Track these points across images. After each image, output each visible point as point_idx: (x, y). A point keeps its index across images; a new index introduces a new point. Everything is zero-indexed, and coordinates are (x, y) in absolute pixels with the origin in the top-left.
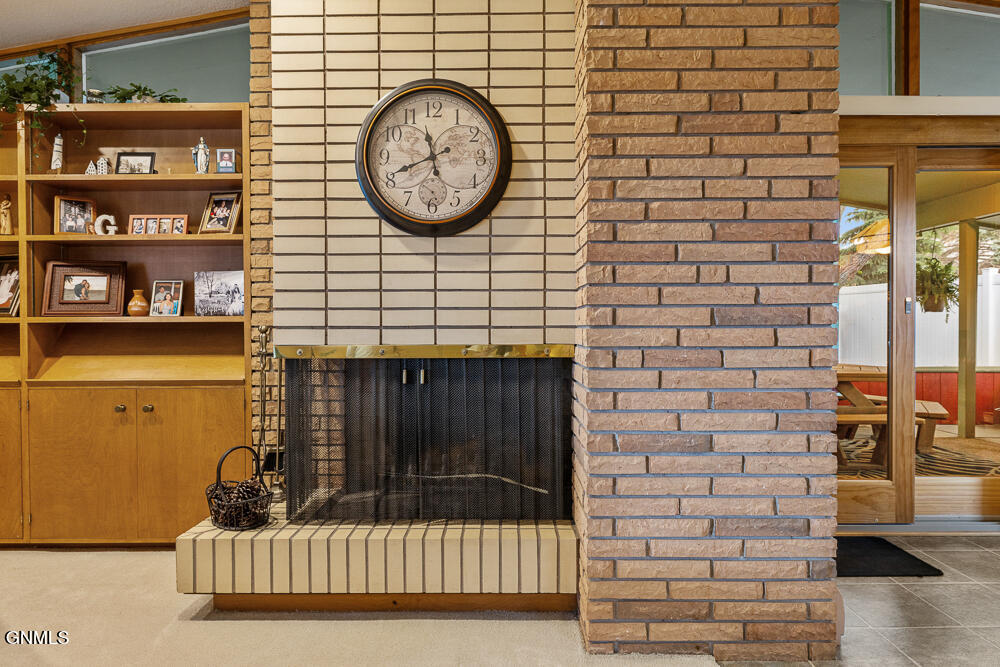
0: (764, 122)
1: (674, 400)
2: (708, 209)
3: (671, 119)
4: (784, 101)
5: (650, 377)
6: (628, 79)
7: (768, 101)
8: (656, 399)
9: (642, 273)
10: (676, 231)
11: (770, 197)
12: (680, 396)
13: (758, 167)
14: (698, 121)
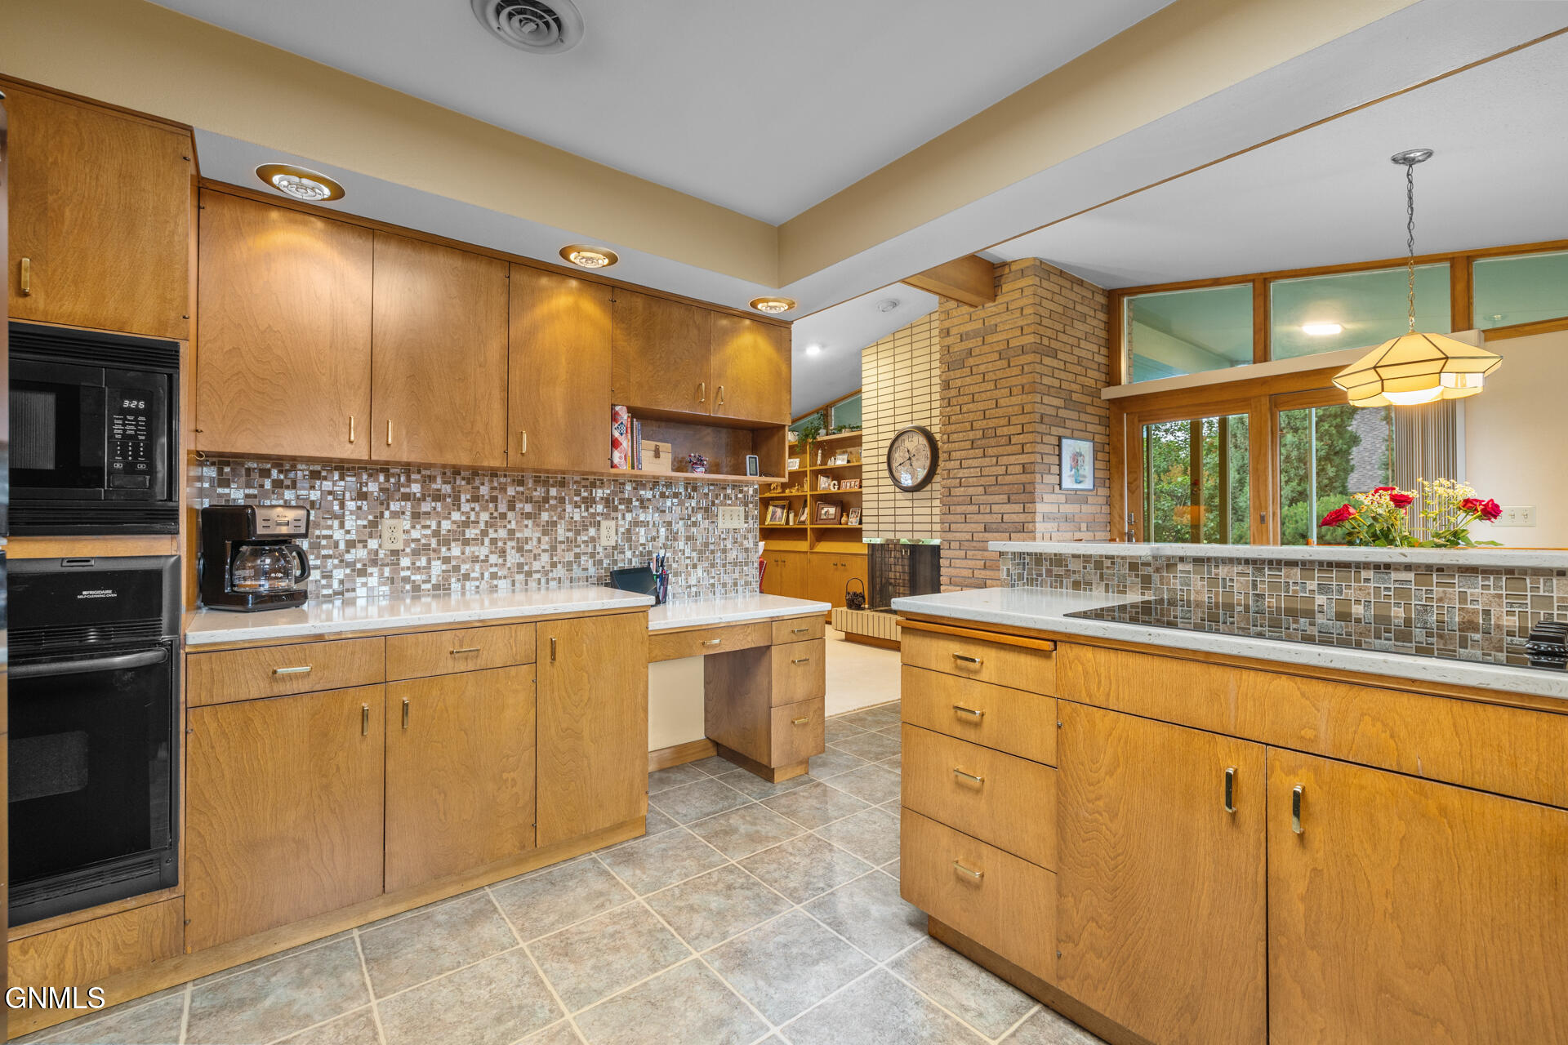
0: (1004, 441)
1: (971, 563)
2: (983, 481)
3: (969, 443)
4: (1012, 430)
5: (962, 553)
6: (953, 427)
7: (1006, 431)
8: (964, 563)
9: (959, 509)
10: (971, 491)
11: (1006, 474)
12: (973, 562)
13: (1004, 460)
14: (979, 442)
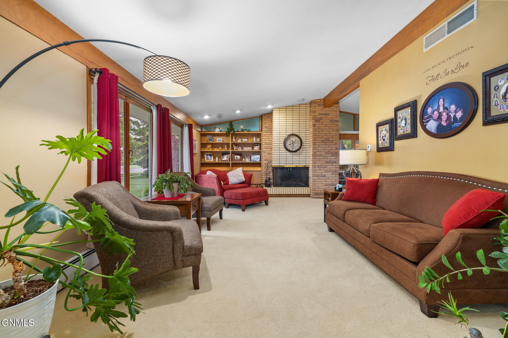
0: (331, 141)
1: (321, 171)
2: (325, 151)
3: (321, 141)
4: (333, 139)
5: (319, 169)
6: (317, 137)
7: (332, 139)
8: (319, 171)
9: (318, 158)
10: (322, 153)
11: (332, 149)
13: (331, 146)
14: (324, 141)
